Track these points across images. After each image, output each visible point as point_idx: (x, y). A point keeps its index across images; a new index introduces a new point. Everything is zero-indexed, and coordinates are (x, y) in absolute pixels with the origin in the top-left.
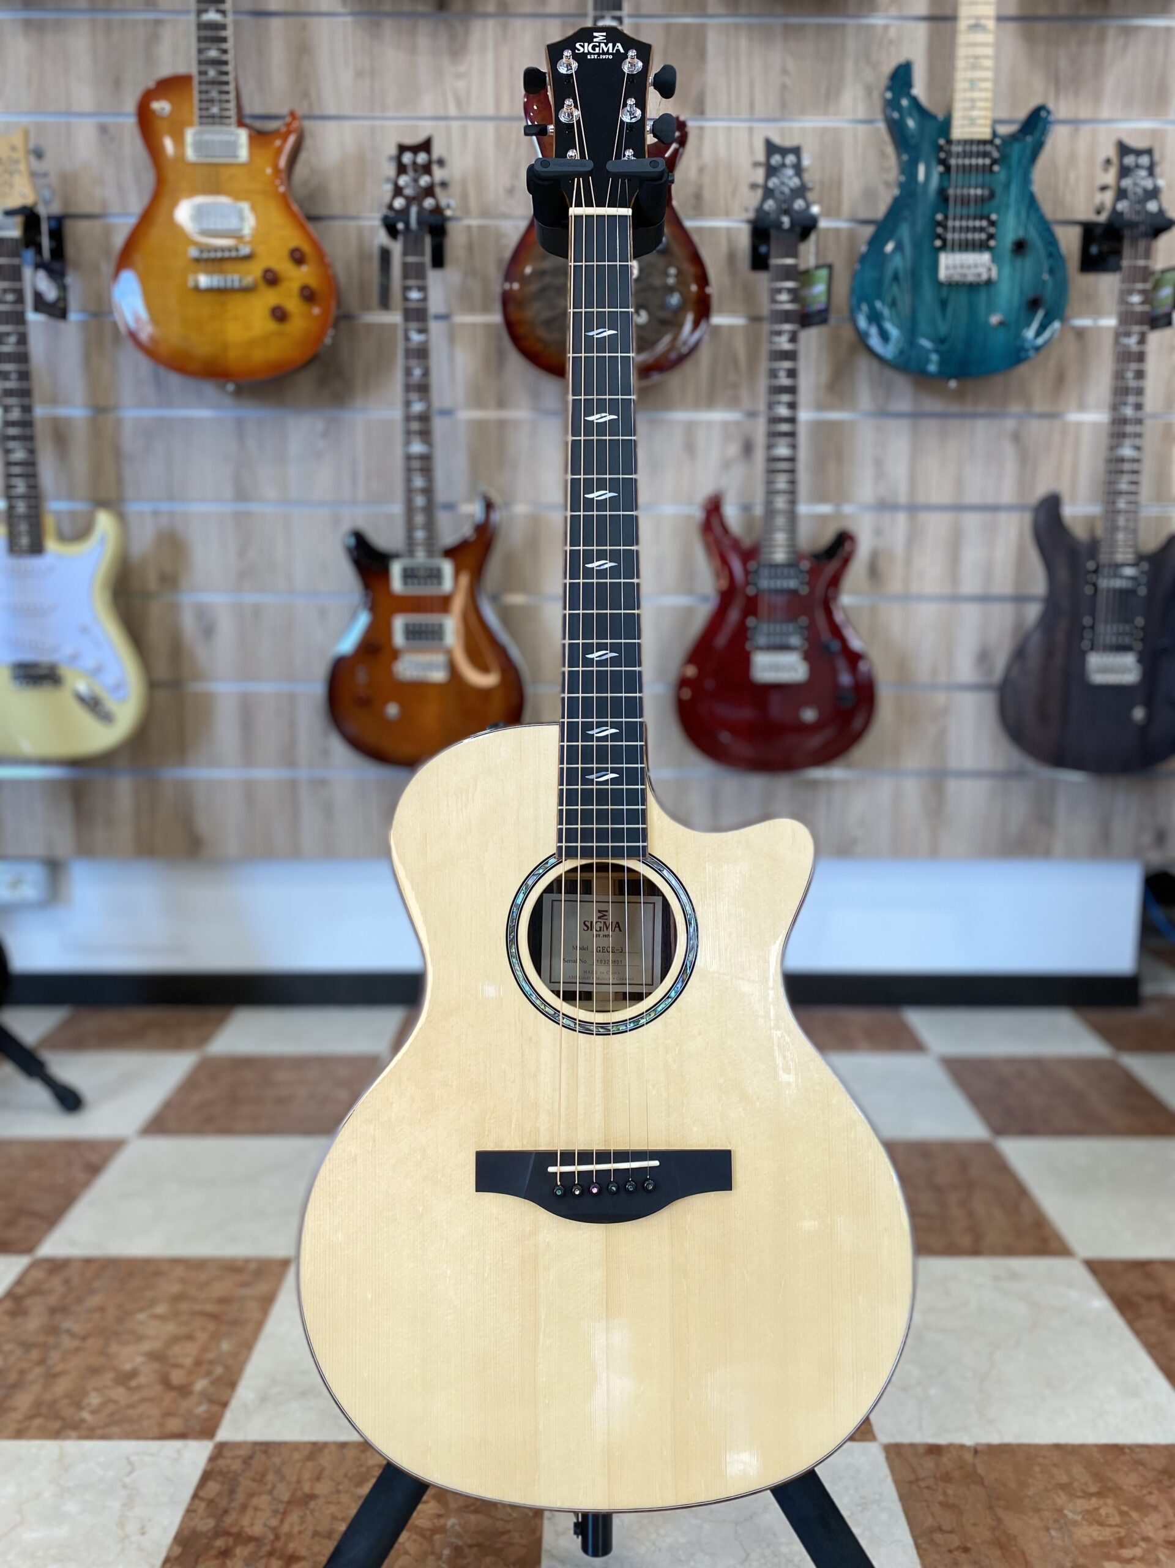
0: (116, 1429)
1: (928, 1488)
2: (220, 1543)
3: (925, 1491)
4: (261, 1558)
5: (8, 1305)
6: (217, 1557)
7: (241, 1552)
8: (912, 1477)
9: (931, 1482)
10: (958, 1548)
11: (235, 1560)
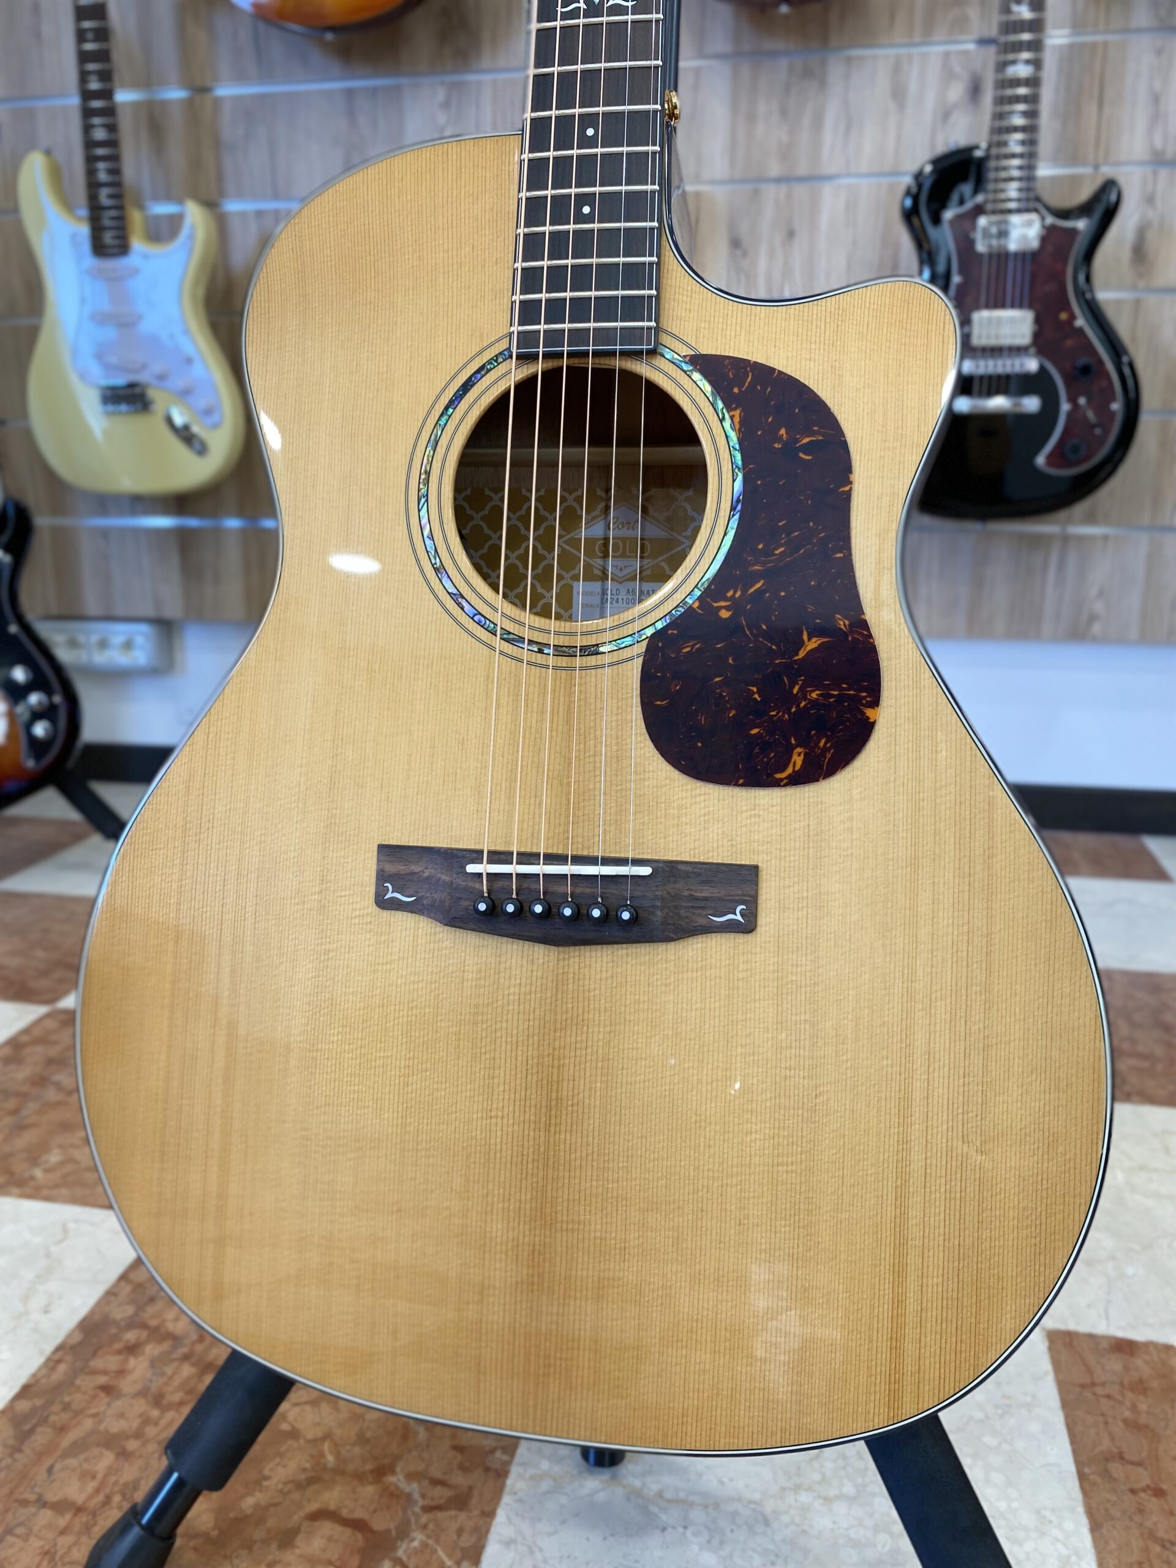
0: (64, 1191)
1: (1109, 1397)
2: (131, 1336)
3: (1103, 1401)
4: (173, 1361)
5: (7, 1051)
6: (119, 1352)
7: (152, 1350)
8: (1087, 1380)
9: (1114, 1390)
10: (1144, 1490)
11: (141, 1358)
